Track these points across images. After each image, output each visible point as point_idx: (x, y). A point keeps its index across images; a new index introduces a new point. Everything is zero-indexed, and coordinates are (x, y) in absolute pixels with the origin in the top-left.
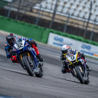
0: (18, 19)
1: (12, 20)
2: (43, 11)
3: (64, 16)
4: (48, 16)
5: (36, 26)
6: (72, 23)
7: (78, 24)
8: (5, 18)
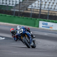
0: (20, 16)
1: (16, 16)
2: (34, 9)
3: (46, 10)
4: (37, 11)
5: (31, 18)
6: (51, 13)
7: (55, 14)
8: (12, 16)
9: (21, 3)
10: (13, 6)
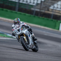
9: (43, 3)
10: (34, 5)
